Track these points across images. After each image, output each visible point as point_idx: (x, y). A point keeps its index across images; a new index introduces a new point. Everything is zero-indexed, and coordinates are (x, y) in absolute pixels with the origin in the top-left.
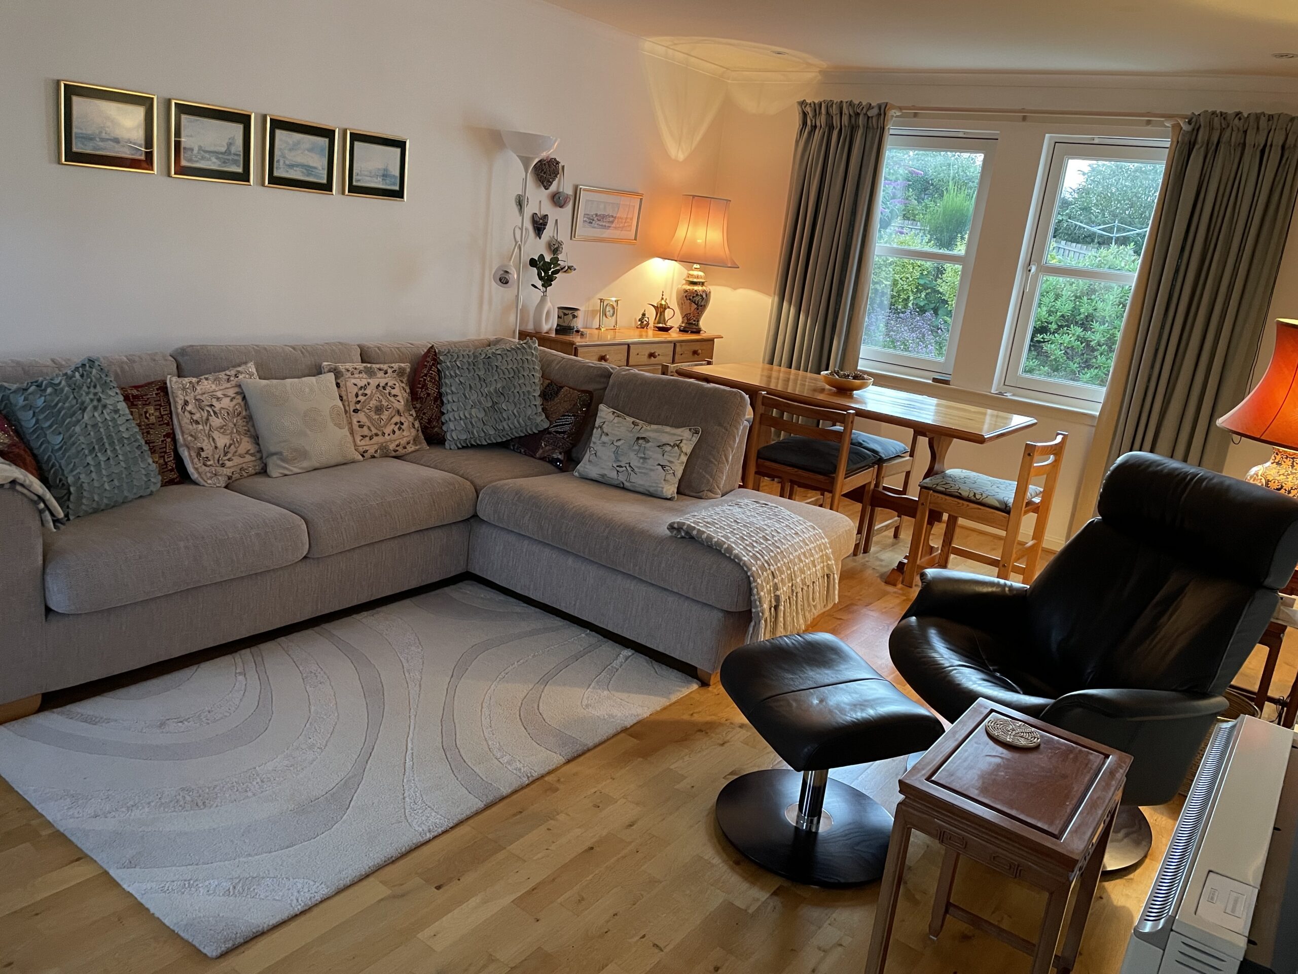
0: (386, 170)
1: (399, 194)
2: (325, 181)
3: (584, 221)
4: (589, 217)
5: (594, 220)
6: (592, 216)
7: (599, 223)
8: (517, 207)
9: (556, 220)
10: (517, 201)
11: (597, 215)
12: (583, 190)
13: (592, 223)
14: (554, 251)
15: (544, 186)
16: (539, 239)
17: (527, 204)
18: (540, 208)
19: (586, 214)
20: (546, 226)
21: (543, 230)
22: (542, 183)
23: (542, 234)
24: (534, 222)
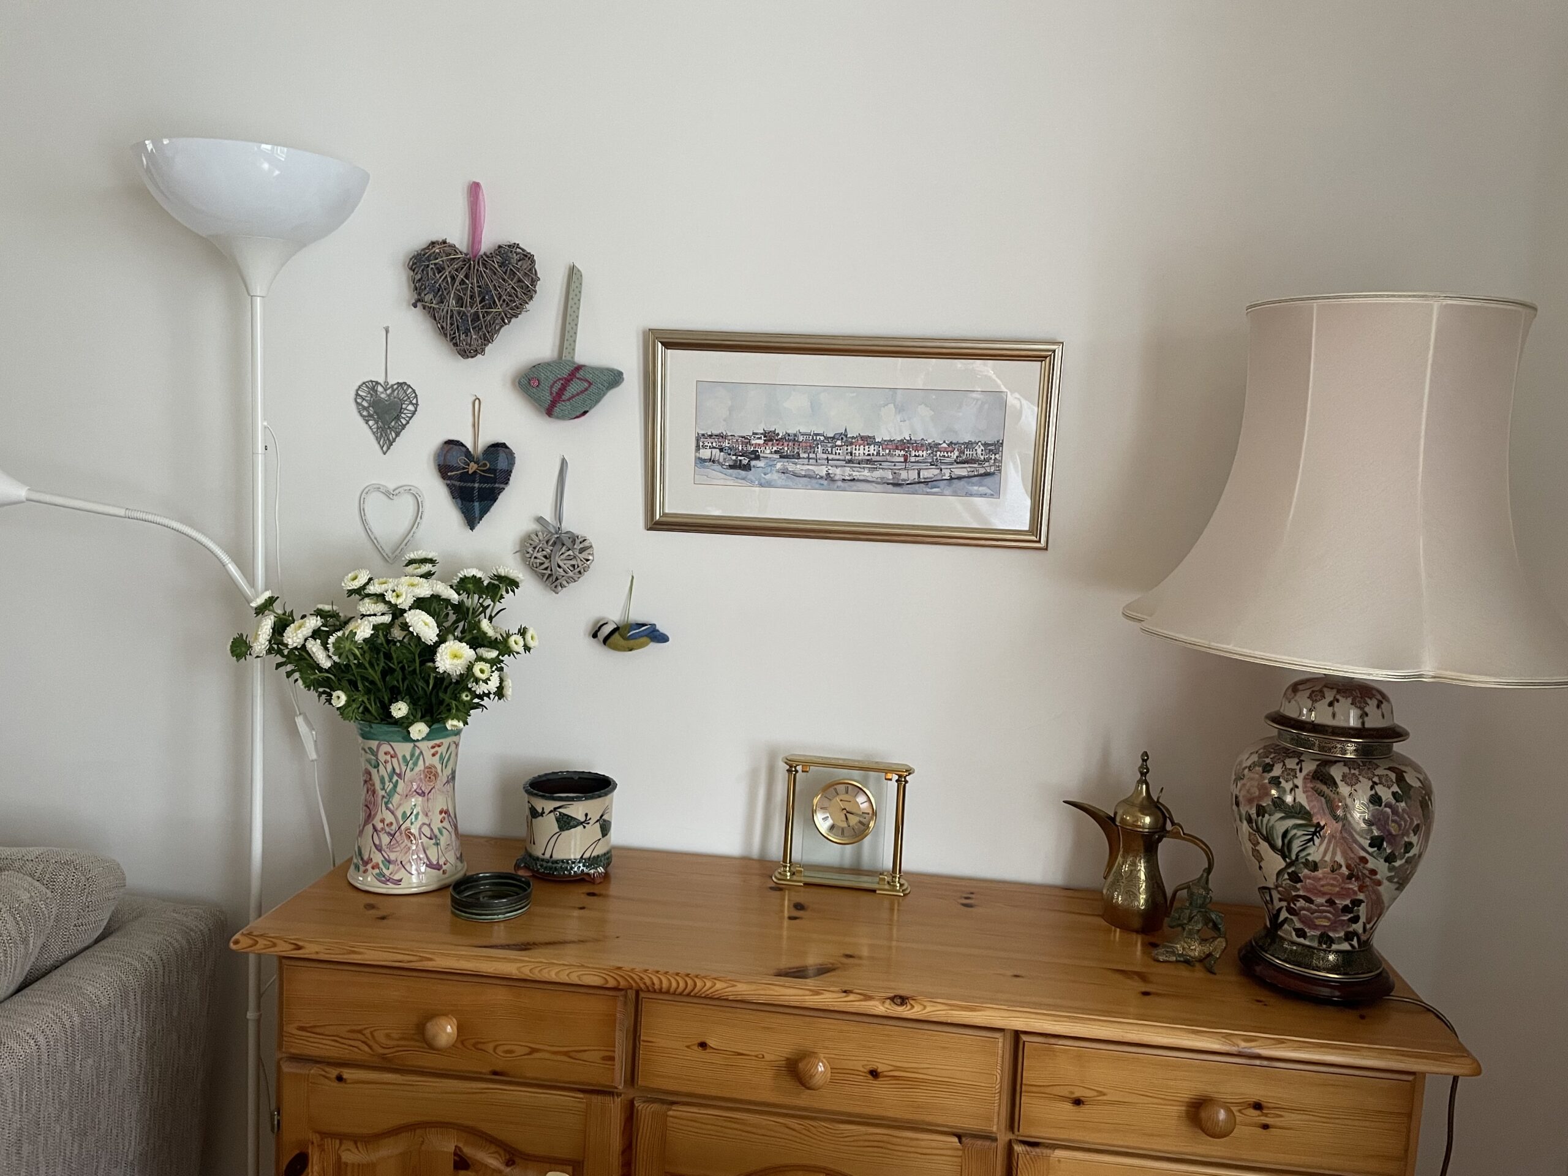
3: (701, 461)
4: (726, 444)
5: (758, 458)
6: (746, 441)
7: (791, 467)
8: (367, 422)
9: (564, 463)
10: (365, 404)
11: (770, 437)
12: (663, 344)
13: (747, 468)
14: (540, 570)
15: (455, 345)
16: (472, 529)
17: (414, 413)
18: (475, 426)
19: (710, 436)
20: (506, 481)
21: (489, 497)
22: (445, 335)
23: (484, 511)
24: (444, 470)
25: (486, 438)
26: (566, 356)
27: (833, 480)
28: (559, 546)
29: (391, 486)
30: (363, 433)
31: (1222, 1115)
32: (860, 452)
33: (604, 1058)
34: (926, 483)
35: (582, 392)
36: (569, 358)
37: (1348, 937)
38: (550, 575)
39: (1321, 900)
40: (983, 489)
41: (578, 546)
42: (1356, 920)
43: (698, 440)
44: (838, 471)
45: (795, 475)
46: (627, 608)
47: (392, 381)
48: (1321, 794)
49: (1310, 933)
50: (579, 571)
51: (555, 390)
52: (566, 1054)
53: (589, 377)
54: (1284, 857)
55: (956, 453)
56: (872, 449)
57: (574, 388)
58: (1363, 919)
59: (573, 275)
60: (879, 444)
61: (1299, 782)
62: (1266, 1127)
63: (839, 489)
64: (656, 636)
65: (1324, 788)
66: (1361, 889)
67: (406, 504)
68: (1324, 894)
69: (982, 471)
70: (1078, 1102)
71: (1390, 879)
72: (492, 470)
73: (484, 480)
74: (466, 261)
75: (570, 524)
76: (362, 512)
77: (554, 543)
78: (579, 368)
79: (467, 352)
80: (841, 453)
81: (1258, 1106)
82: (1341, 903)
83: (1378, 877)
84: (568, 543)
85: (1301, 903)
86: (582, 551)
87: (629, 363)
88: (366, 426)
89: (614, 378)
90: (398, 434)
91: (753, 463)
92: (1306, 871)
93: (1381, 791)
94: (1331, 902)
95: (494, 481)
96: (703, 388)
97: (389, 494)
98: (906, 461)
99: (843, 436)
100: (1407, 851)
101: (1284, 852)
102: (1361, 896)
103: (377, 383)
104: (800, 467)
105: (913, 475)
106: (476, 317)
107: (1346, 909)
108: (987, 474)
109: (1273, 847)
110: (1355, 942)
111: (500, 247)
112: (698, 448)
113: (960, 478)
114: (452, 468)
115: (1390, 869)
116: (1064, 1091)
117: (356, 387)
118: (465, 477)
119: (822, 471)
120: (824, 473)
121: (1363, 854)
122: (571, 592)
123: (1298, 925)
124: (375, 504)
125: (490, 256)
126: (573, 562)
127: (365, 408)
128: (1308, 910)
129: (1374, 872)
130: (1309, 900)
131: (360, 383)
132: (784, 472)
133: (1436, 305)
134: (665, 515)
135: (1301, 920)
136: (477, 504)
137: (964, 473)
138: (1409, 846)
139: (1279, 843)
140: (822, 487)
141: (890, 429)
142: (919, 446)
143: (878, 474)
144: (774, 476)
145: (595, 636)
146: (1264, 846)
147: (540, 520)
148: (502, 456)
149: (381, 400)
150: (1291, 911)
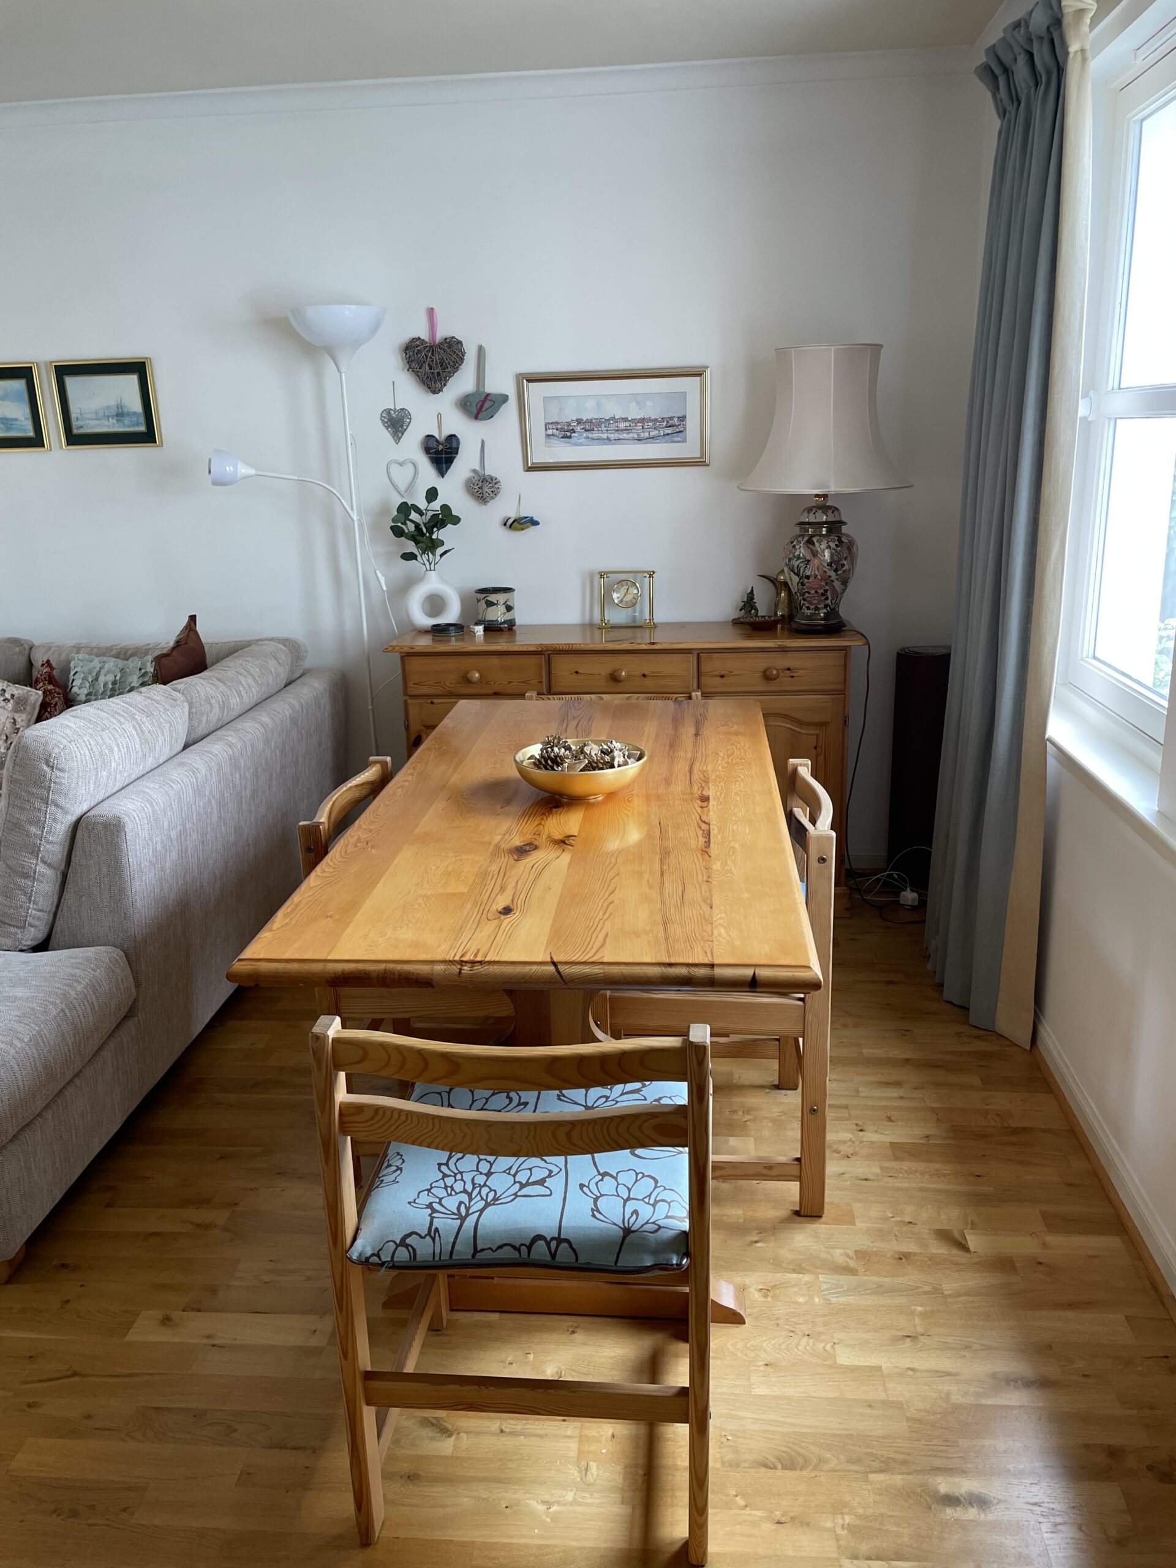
0: (120, 406)
1: (148, 436)
2: (31, 434)
3: (548, 436)
4: (559, 427)
5: (574, 432)
6: (569, 424)
7: (590, 435)
8: (387, 429)
9: (483, 442)
10: (386, 420)
11: (579, 421)
12: (527, 380)
13: (570, 437)
14: (477, 494)
15: (429, 388)
16: (443, 477)
17: (410, 423)
18: (440, 427)
19: (552, 423)
20: (457, 453)
21: (450, 461)
22: (424, 384)
23: (448, 468)
24: (427, 450)
25: (446, 432)
26: (481, 390)
27: (610, 440)
28: (485, 482)
29: (401, 459)
30: (386, 435)
31: (775, 672)
32: (622, 425)
33: (539, 682)
34: (653, 438)
35: (491, 406)
36: (482, 390)
37: (826, 606)
38: (482, 497)
39: (813, 592)
40: (679, 439)
41: (494, 481)
42: (827, 599)
43: (546, 425)
44: (612, 435)
45: (593, 439)
46: (518, 511)
47: (398, 408)
48: (809, 548)
49: (811, 607)
50: (495, 493)
51: (478, 407)
52: (523, 682)
53: (493, 399)
54: (798, 576)
55: (665, 423)
56: (627, 424)
57: (487, 405)
58: (830, 598)
59: (481, 349)
60: (630, 421)
61: (802, 545)
62: (792, 677)
63: (613, 444)
64: (535, 523)
65: (810, 546)
66: (827, 584)
67: (410, 469)
68: (814, 588)
69: (678, 430)
70: (722, 676)
71: (837, 579)
72: (450, 448)
73: (446, 453)
74: (431, 347)
75: (489, 471)
76: (388, 473)
77: (482, 482)
78: (488, 395)
79: (435, 391)
80: (613, 427)
81: (789, 669)
82: (821, 591)
83: (832, 579)
84: (489, 480)
85: (807, 595)
86: (496, 484)
87: (510, 390)
88: (386, 431)
89: (505, 398)
90: (403, 434)
91: (572, 435)
92: (806, 580)
93: (831, 544)
94: (816, 592)
95: (451, 453)
96: (547, 400)
97: (401, 464)
98: (643, 428)
99: (613, 418)
100: (842, 567)
101: (798, 574)
102: (827, 588)
103: (391, 409)
104: (595, 435)
105: (647, 435)
106: (438, 374)
107: (823, 594)
108: (680, 432)
109: (794, 573)
110: (828, 609)
111: (446, 339)
112: (546, 430)
113: (668, 434)
114: (431, 449)
115: (837, 575)
116: (717, 673)
117: (380, 412)
118: (437, 452)
119: (605, 436)
120: (605, 437)
121: (825, 569)
122: (492, 504)
123: (807, 605)
124: (394, 468)
125: (441, 343)
126: (492, 489)
127: (386, 423)
128: (809, 597)
129: (830, 577)
130: (809, 593)
131: (382, 410)
132: (587, 438)
133: (833, 348)
134: (533, 463)
135: (808, 603)
136: (444, 465)
137: (670, 432)
138: (843, 565)
139: (796, 571)
140: (605, 444)
141: (635, 413)
142: (650, 420)
143: (631, 435)
144: (582, 440)
145: (505, 524)
146: (792, 573)
147: (474, 471)
148: (454, 441)
149: (393, 418)
150: (804, 600)
